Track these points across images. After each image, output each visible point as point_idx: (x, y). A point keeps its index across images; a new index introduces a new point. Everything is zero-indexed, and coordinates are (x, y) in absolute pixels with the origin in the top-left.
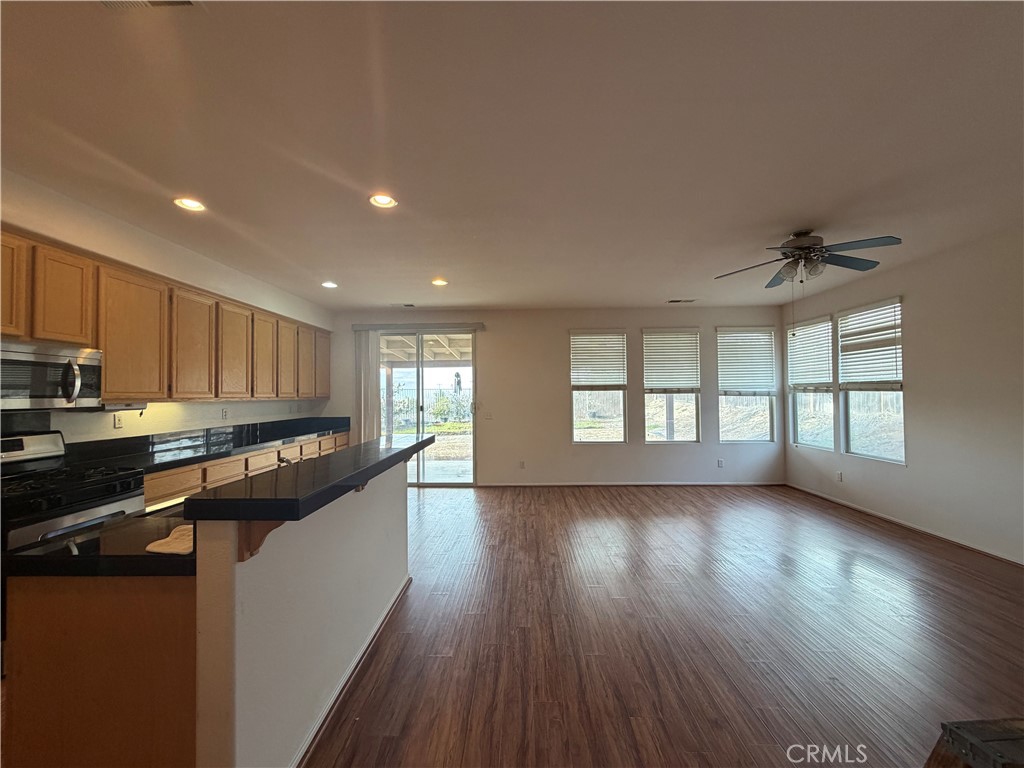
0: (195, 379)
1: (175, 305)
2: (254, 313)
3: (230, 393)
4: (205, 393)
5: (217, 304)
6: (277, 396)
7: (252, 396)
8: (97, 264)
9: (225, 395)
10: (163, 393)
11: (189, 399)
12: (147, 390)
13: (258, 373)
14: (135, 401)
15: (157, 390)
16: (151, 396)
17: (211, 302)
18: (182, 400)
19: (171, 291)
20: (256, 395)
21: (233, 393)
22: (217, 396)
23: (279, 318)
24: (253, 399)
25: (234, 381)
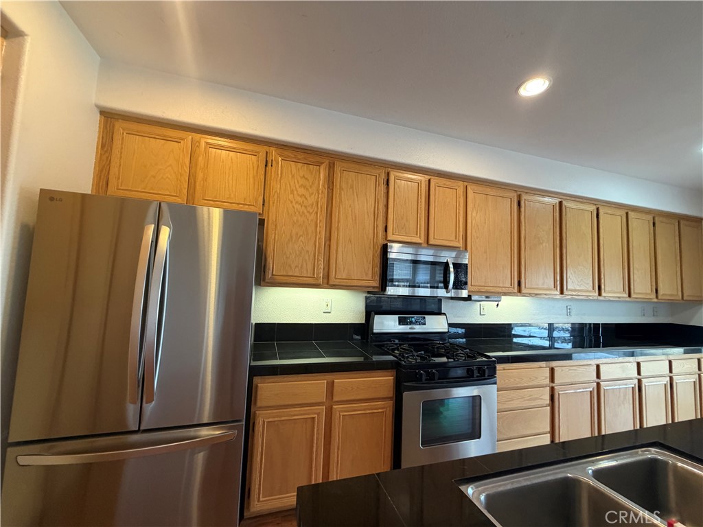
0: (541, 276)
1: (523, 209)
2: (599, 207)
3: (575, 290)
4: (550, 290)
5: (561, 203)
6: (630, 296)
7: (600, 294)
8: (466, 184)
9: (570, 293)
10: (514, 288)
11: (536, 294)
12: (501, 285)
13: (606, 271)
14: (491, 295)
15: (509, 285)
16: (504, 290)
17: (555, 201)
18: (530, 295)
19: (519, 197)
20: (603, 294)
21: (579, 291)
22: (562, 292)
23: (628, 210)
24: (601, 298)
25: (579, 279)
